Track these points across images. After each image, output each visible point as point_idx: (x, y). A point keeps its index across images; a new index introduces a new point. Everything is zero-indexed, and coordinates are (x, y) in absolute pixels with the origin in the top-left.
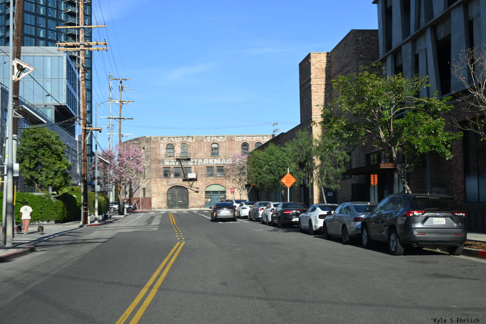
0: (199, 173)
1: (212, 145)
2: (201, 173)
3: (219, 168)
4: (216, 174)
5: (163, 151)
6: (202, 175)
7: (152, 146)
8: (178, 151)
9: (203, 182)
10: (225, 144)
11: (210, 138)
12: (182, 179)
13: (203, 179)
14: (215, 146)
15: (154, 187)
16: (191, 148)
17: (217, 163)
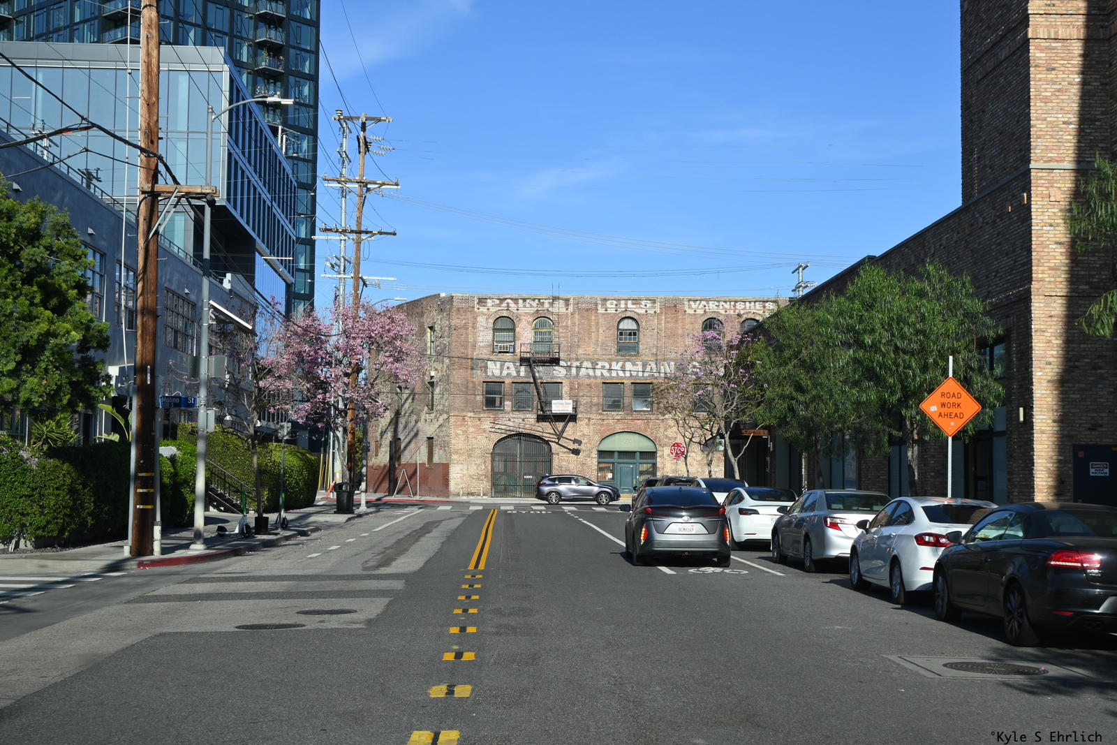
0: (583, 401)
1: (619, 322)
2: (588, 400)
3: (638, 387)
4: (631, 404)
5: (484, 336)
6: (591, 405)
7: (454, 322)
8: (526, 336)
9: (594, 424)
10: (656, 321)
11: (615, 302)
12: (535, 416)
13: (593, 416)
14: (628, 325)
15: (457, 435)
16: (561, 330)
17: (634, 374)
